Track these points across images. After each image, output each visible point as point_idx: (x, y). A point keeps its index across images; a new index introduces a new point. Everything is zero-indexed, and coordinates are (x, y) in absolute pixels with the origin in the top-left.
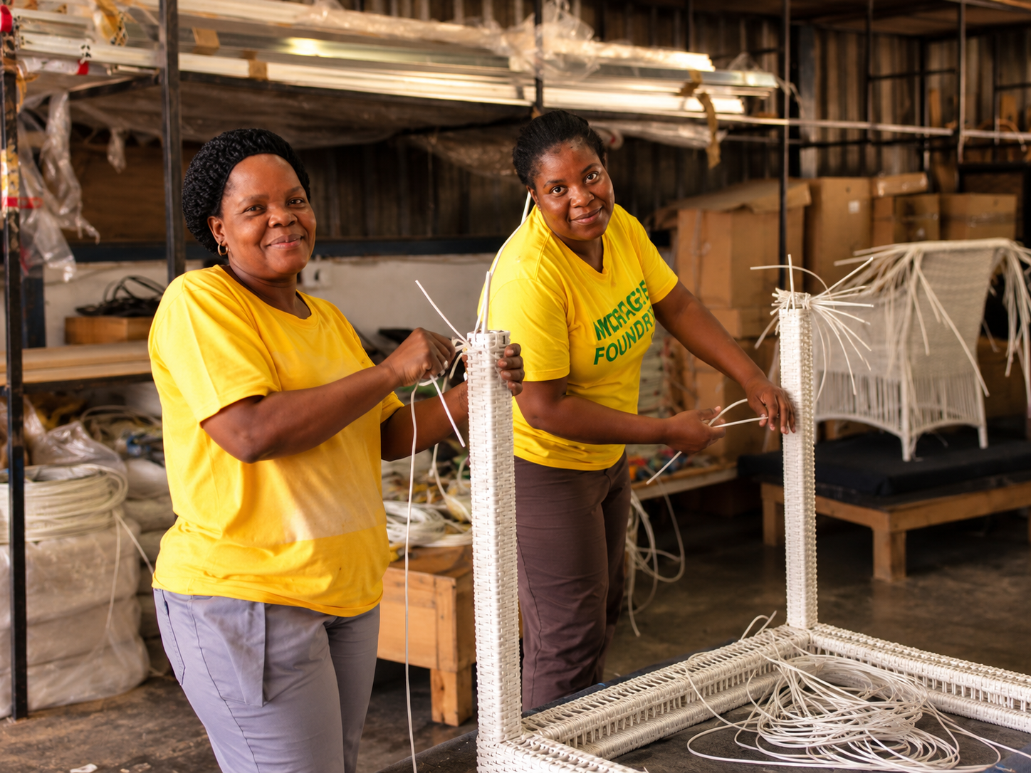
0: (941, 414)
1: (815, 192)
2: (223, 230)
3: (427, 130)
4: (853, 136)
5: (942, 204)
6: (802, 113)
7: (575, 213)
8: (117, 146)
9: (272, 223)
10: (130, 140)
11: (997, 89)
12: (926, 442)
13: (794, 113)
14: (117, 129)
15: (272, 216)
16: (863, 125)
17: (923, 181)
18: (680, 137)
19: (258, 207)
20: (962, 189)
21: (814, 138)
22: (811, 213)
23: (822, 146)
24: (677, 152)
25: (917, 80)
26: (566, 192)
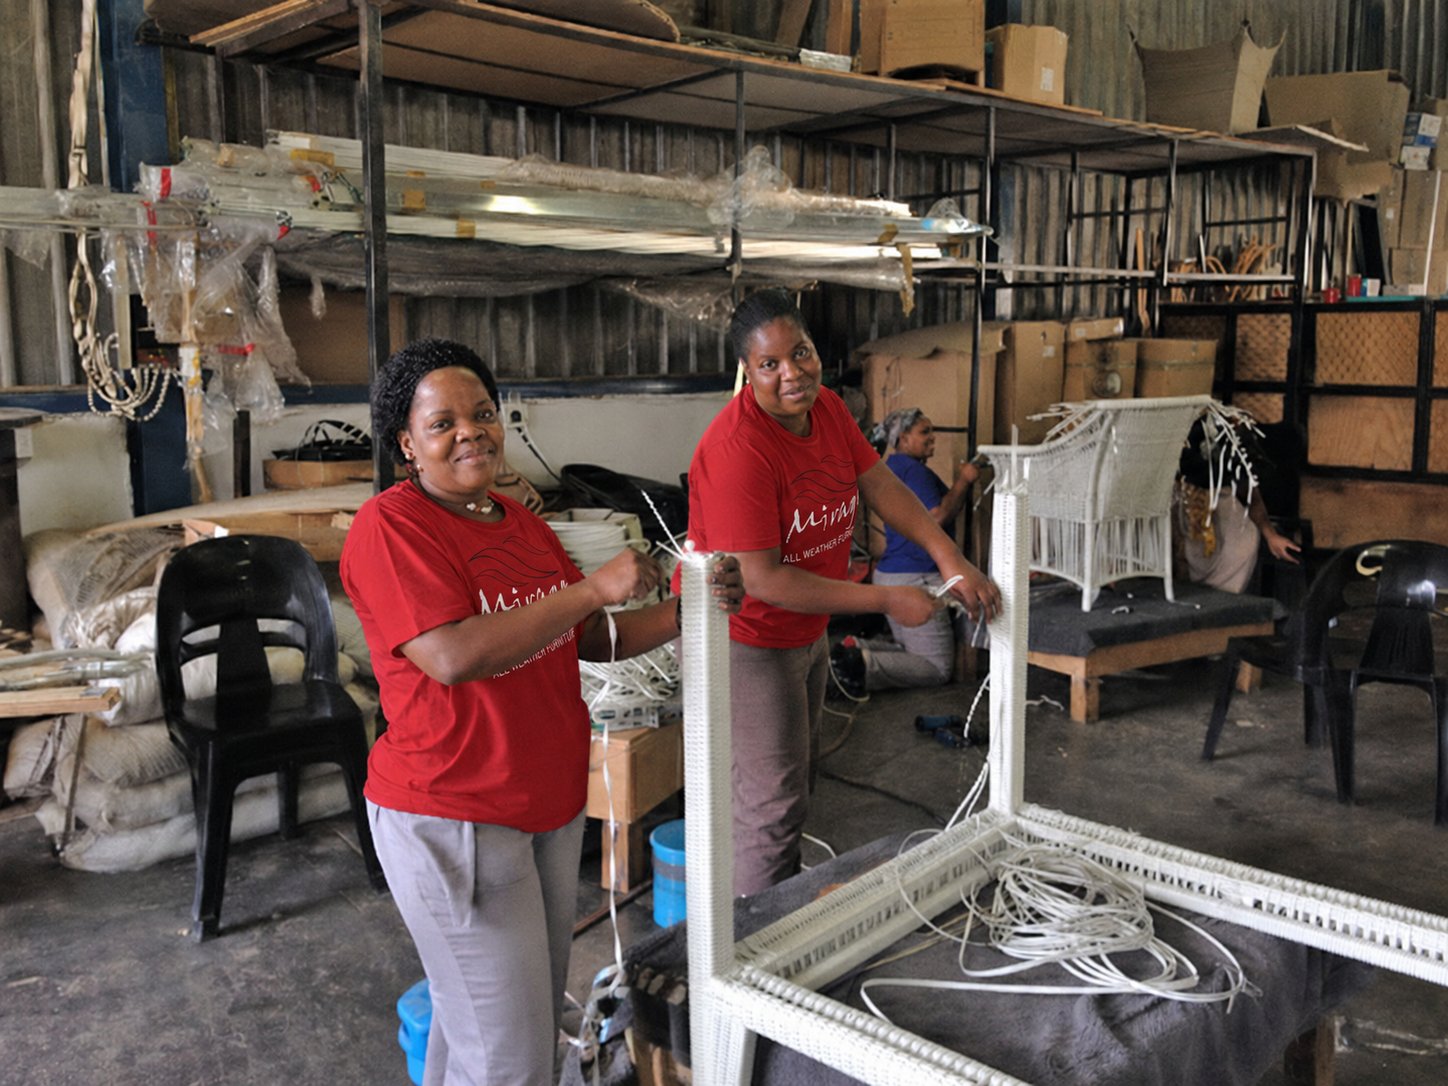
0: (1123, 563)
1: (1008, 337)
2: (411, 444)
3: (625, 277)
4: (1050, 278)
5: (1140, 348)
6: (1001, 255)
7: (785, 387)
8: (318, 295)
9: (459, 438)
10: (330, 288)
11: (1206, 225)
12: (1109, 594)
13: (993, 255)
14: (317, 276)
15: (460, 431)
16: (1061, 269)
17: (1120, 326)
18: (877, 280)
19: (446, 422)
20: (1161, 332)
21: (1009, 280)
22: (1003, 359)
23: (1019, 286)
24: (873, 294)
25: (1121, 219)
26: (776, 367)
